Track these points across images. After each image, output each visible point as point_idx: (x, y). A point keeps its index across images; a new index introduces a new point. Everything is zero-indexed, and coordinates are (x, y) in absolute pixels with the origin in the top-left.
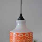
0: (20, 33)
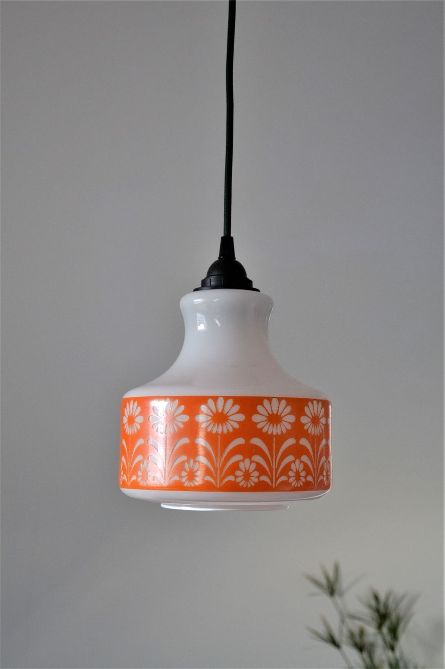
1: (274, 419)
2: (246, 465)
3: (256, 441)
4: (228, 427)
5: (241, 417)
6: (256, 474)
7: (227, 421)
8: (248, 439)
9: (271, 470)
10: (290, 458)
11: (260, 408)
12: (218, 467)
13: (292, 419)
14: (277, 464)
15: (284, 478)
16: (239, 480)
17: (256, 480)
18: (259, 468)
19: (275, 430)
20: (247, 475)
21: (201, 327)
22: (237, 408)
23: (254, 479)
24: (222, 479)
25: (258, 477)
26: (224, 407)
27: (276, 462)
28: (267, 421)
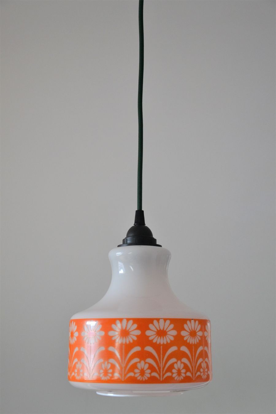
0: (121, 320)
1: (161, 333)
2: (142, 365)
3: (149, 349)
4: (130, 339)
5: (138, 332)
6: (149, 371)
7: (129, 335)
8: (143, 347)
9: (159, 368)
10: (173, 360)
11: (151, 326)
12: (123, 366)
13: (174, 333)
14: (163, 365)
15: (169, 374)
16: (137, 375)
17: (149, 376)
18: (151, 367)
19: (162, 341)
20: (142, 372)
21: (121, 272)
23: (147, 375)
24: (125, 375)
25: (150, 374)
26: (127, 325)
27: (163, 363)
28: (156, 335)
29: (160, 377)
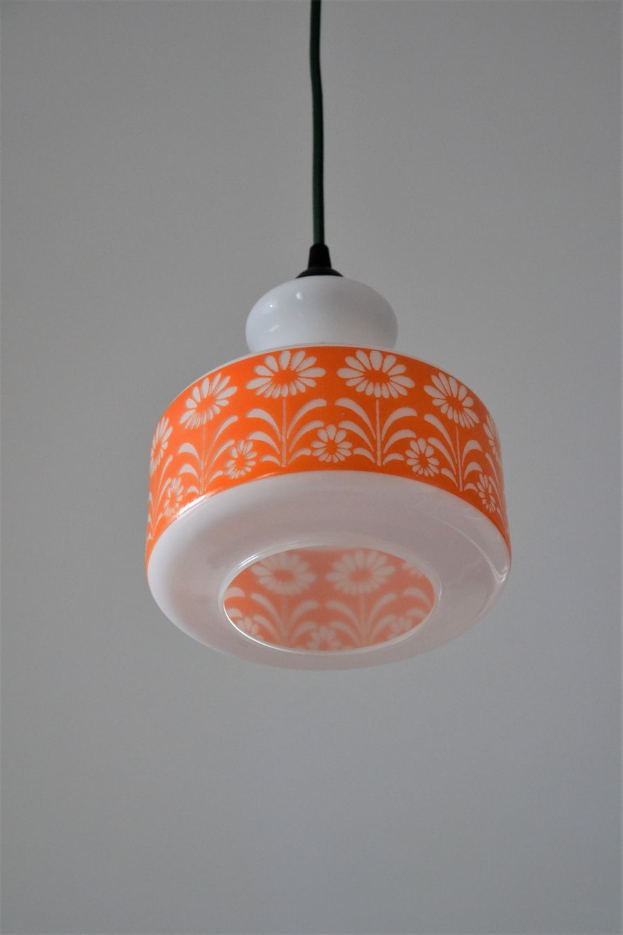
1: (376, 377)
2: (329, 433)
4: (300, 387)
5: (319, 372)
6: (348, 445)
7: (296, 379)
8: (331, 400)
9: (374, 442)
10: (407, 433)
11: (349, 360)
12: (284, 441)
13: (408, 382)
14: (383, 436)
15: (396, 457)
16: (317, 454)
17: (348, 454)
18: (351, 437)
19: (378, 391)
20: (332, 447)
22: (312, 360)
23: (345, 450)
24: (289, 456)
25: (351, 450)
26: (290, 361)
27: (381, 433)
28: (363, 378)
29: (375, 457)
